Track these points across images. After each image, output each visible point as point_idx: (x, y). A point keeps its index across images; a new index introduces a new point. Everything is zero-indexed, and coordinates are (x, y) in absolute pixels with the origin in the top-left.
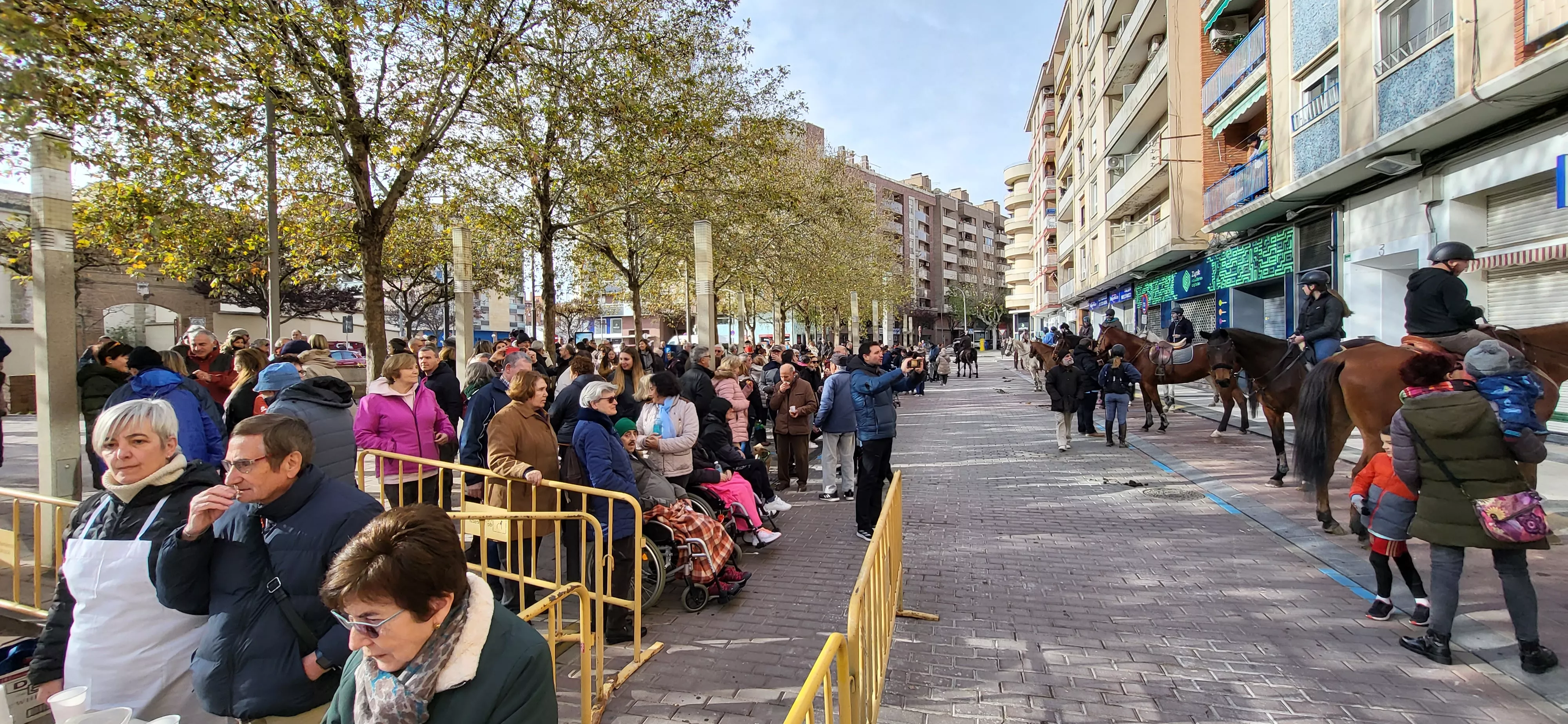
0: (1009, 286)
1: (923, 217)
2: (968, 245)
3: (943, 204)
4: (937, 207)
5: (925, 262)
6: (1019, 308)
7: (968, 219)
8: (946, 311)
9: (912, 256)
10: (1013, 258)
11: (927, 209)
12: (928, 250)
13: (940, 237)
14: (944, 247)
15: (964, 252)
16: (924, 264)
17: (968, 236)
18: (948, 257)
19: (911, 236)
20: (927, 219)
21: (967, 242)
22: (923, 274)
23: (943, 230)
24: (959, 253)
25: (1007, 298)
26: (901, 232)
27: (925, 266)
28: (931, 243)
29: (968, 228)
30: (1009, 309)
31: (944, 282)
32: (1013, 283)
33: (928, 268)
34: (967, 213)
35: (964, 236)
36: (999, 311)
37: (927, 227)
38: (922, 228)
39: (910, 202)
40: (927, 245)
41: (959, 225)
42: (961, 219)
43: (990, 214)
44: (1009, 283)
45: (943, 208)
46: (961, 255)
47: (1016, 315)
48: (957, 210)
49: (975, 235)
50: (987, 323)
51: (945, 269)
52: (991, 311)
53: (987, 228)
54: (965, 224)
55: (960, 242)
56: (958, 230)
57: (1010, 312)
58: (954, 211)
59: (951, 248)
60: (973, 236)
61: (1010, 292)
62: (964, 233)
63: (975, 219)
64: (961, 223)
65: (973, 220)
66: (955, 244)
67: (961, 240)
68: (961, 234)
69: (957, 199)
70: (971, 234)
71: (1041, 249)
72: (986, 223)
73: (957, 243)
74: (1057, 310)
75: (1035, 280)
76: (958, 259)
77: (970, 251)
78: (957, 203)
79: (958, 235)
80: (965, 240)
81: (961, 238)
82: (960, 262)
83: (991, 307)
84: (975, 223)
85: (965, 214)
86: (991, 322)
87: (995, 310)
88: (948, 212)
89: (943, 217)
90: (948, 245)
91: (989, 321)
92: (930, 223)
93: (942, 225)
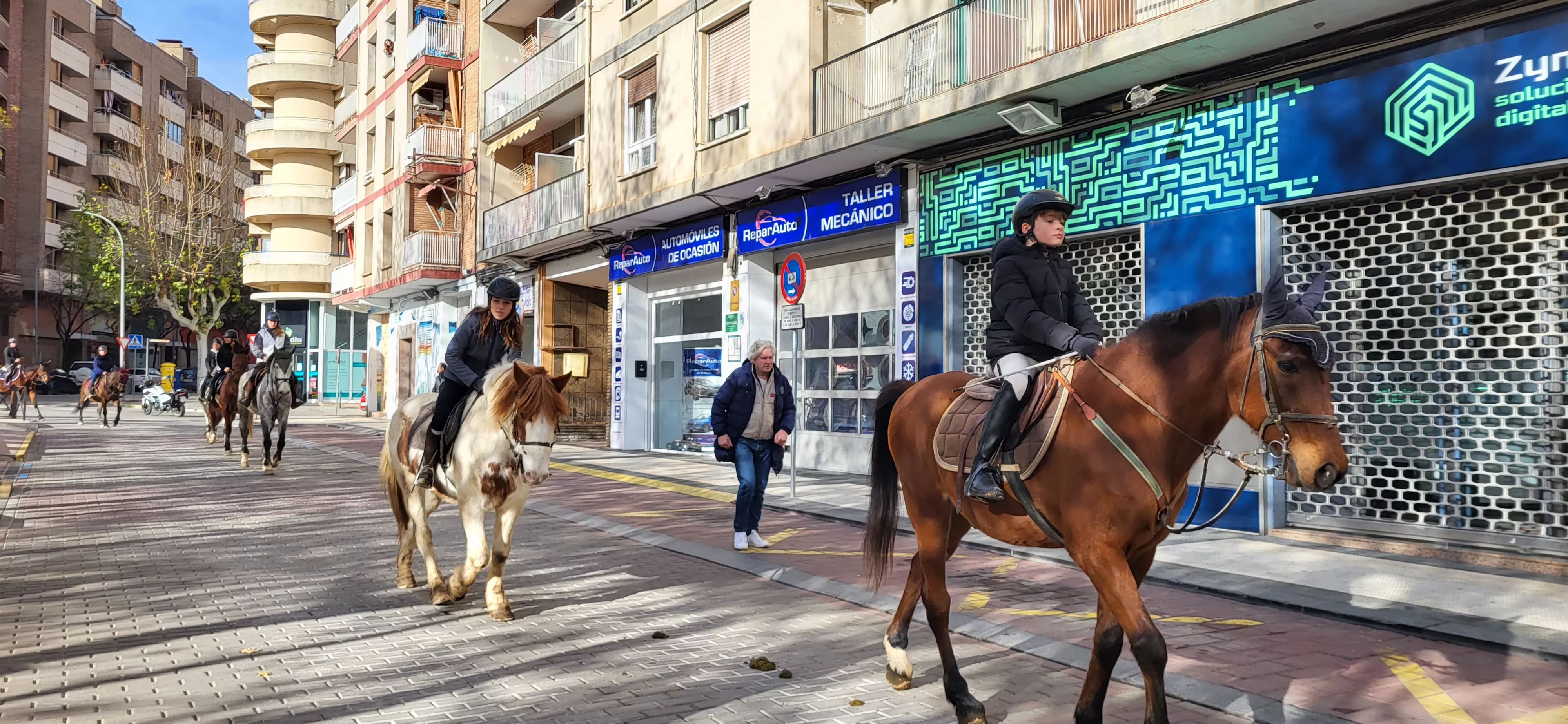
2: (117, 126)
4: (34, 6)
6: (277, 286)
7: (123, 64)
8: (47, 287)
10: (268, 158)
13: (42, 88)
14: (50, 118)
15: (107, 143)
17: (121, 106)
18: (61, 145)
20: (7, 32)
21: (114, 118)
23: (50, 71)
24: (94, 143)
25: (248, 258)
29: (121, 85)
30: (250, 289)
31: (47, 210)
32: (267, 223)
34: (120, 46)
35: (108, 101)
41: (97, 72)
42: (104, 58)
43: (180, 67)
44: (255, 220)
45: (54, 12)
46: (98, 150)
47: (269, 306)
48: (93, 30)
49: (140, 108)
50: (184, 322)
51: (52, 174)
52: (198, 290)
53: (169, 97)
54: (113, 73)
55: (99, 116)
56: (92, 83)
57: (254, 297)
58: (84, 32)
59: (71, 124)
60: (133, 109)
61: (255, 243)
62: (111, 95)
63: (141, 68)
64: (103, 66)
65: (135, 69)
66: (83, 116)
67: (103, 111)
68: (100, 93)
69: (93, 9)
70: (127, 102)
71: (391, 118)
72: (167, 86)
73: (90, 117)
74: (436, 287)
75: (357, 206)
76: (89, 158)
77: (124, 143)
78: (93, 17)
79: (92, 96)
80: (113, 113)
81: (103, 105)
82: (94, 166)
83: (198, 277)
84: (141, 79)
85: (114, 46)
86: (196, 320)
87: (211, 288)
88: (66, 28)
89: (54, 37)
90: (61, 113)
91: (190, 318)
92: (12, 42)
93: (48, 59)
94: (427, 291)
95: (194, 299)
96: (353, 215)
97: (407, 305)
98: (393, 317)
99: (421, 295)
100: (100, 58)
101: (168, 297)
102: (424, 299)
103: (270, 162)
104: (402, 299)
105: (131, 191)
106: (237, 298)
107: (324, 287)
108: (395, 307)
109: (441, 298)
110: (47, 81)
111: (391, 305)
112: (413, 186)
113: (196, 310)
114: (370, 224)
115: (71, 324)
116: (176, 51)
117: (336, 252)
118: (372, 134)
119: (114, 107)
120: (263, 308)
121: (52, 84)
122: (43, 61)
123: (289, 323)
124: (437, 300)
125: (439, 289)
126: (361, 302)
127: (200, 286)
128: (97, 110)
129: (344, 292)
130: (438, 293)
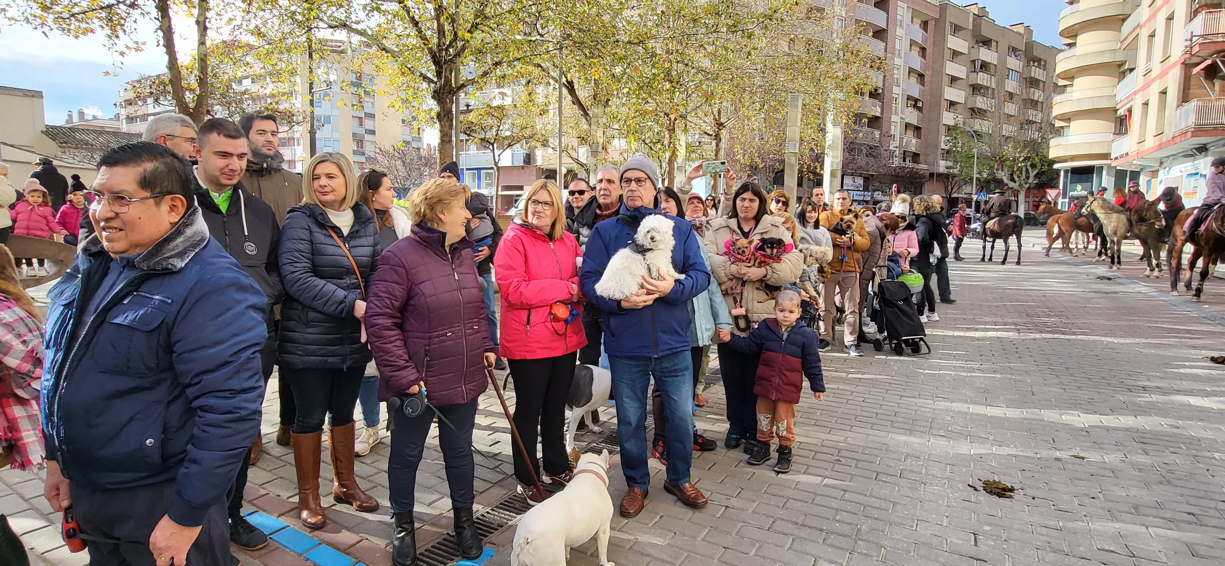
0: (1058, 124)
1: (918, 35)
2: (982, 78)
3: (951, 17)
4: (940, 22)
5: (916, 100)
6: (1073, 158)
7: (986, 42)
8: (942, 170)
9: (896, 90)
10: (1070, 76)
11: (925, 25)
12: (922, 83)
13: (943, 65)
14: (946, 80)
15: (976, 89)
16: (914, 102)
17: (985, 66)
18: (951, 94)
19: (897, 61)
20: (925, 39)
21: (980, 74)
22: (913, 117)
23: (947, 54)
24: (970, 90)
25: (1053, 142)
26: (882, 54)
27: (915, 106)
28: (927, 74)
29: (986, 55)
30: (1054, 162)
31: (943, 130)
32: (1067, 118)
33: (920, 109)
34: (986, 32)
35: (978, 65)
36: (1033, 166)
37: (923, 49)
38: (916, 51)
39: (900, 11)
40: (921, 76)
41: (972, 50)
42: (977, 42)
43: (1021, 37)
44: (1059, 117)
45: (950, 22)
46: (971, 93)
47: (1066, 171)
48: (971, 27)
49: (995, 65)
50: (1011, 184)
51: (946, 110)
52: (1019, 165)
53: (1013, 56)
54: (981, 48)
55: (973, 75)
56: (969, 57)
57: (1056, 166)
58: (966, 29)
59: (957, 81)
60: (992, 67)
61: (1059, 132)
62: (980, 62)
63: (997, 42)
64: (976, 46)
65: (994, 44)
66: (964, 76)
67: (975, 71)
68: (973, 62)
69: (971, 15)
70: (989, 64)
71: (1170, 18)
72: (1014, 50)
73: (967, 76)
74: (1205, 145)
75: (1135, 93)
76: (966, 99)
77: (986, 88)
78: (971, 19)
79: (969, 64)
80: (980, 71)
81: (975, 68)
82: (969, 103)
83: (1020, 157)
84: (997, 49)
85: (982, 33)
86: (1017, 183)
87: (1029, 163)
88: (957, 29)
89: (949, 36)
90: (952, 77)
91: (1015, 182)
92: (928, 44)
93: (946, 49)
94: (1196, 149)
95: (1018, 170)
96: (1132, 100)
97: (1176, 161)
98: (1161, 172)
99: (1191, 153)
100: (974, 42)
101: (1002, 170)
102: (1192, 156)
103: (1072, 78)
104: (1172, 158)
105: (989, 114)
106: (1045, 168)
107: (1106, 156)
108: (1164, 165)
109: (1209, 153)
110: (945, 60)
111: (1161, 163)
112: (1187, 66)
113: (1018, 177)
114: (1146, 104)
115: (952, 189)
116: (1021, 29)
117: (1118, 131)
118: (1152, 36)
119: (981, 68)
120: (1062, 173)
121: (948, 61)
122: (944, 50)
123: (1079, 181)
124: (1206, 156)
125: (1208, 147)
126: (1134, 162)
127: (1021, 162)
128: (972, 72)
129: (1121, 157)
130: (1207, 150)
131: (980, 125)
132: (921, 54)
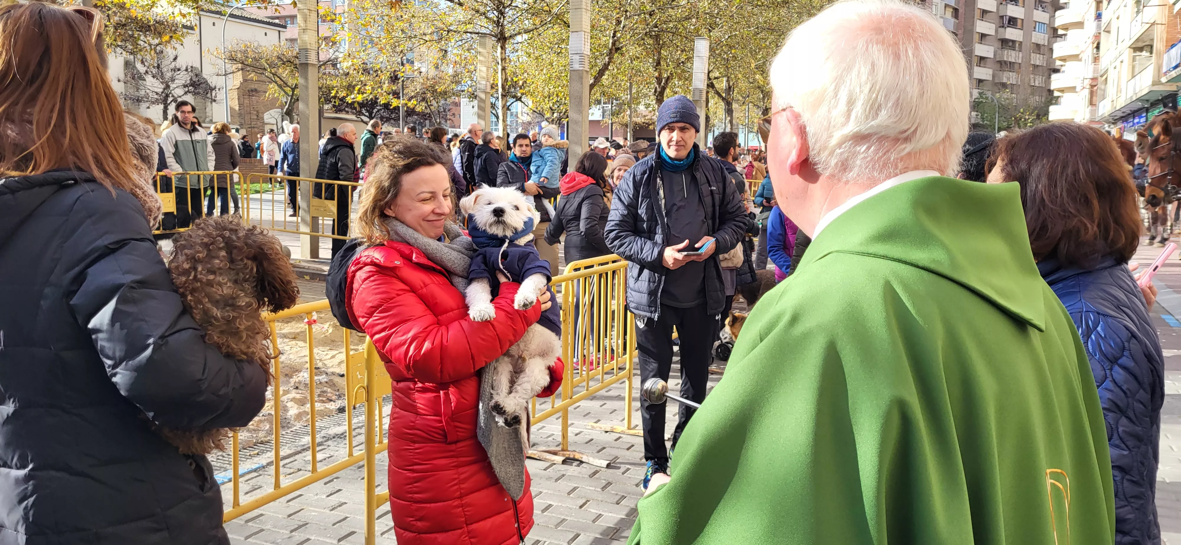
0: (1056, 94)
2: (1011, 33)
10: (1064, 60)
13: (973, 24)
14: (976, 37)
15: (1005, 43)
17: (1012, 22)
18: (982, 50)
21: (1009, 30)
23: (977, 14)
24: (998, 44)
25: (1052, 108)
29: (1013, 11)
32: (1062, 91)
35: (1006, 21)
37: (956, 11)
38: (949, 13)
41: (1001, 6)
44: (1057, 90)
46: (1000, 46)
49: (1022, 20)
51: (977, 65)
53: (1040, 8)
54: (1009, 5)
55: (1001, 30)
56: (998, 14)
59: (987, 37)
60: (1019, 22)
61: (1056, 101)
62: (1008, 18)
64: (1004, 3)
66: (992, 32)
67: (1003, 27)
68: (1002, 17)
70: (1016, 19)
72: (1039, 3)
73: (996, 31)
76: (995, 53)
77: (1014, 42)
79: (997, 20)
80: (1008, 27)
81: (1003, 23)
82: (998, 56)
84: (1024, 4)
90: (982, 34)
92: (960, 5)
93: (976, 9)
105: (1017, 66)
110: (975, 20)
119: (1009, 23)
121: (978, 21)
122: (974, 11)
128: (1000, 27)
131: (1009, 77)
132: (954, 14)
